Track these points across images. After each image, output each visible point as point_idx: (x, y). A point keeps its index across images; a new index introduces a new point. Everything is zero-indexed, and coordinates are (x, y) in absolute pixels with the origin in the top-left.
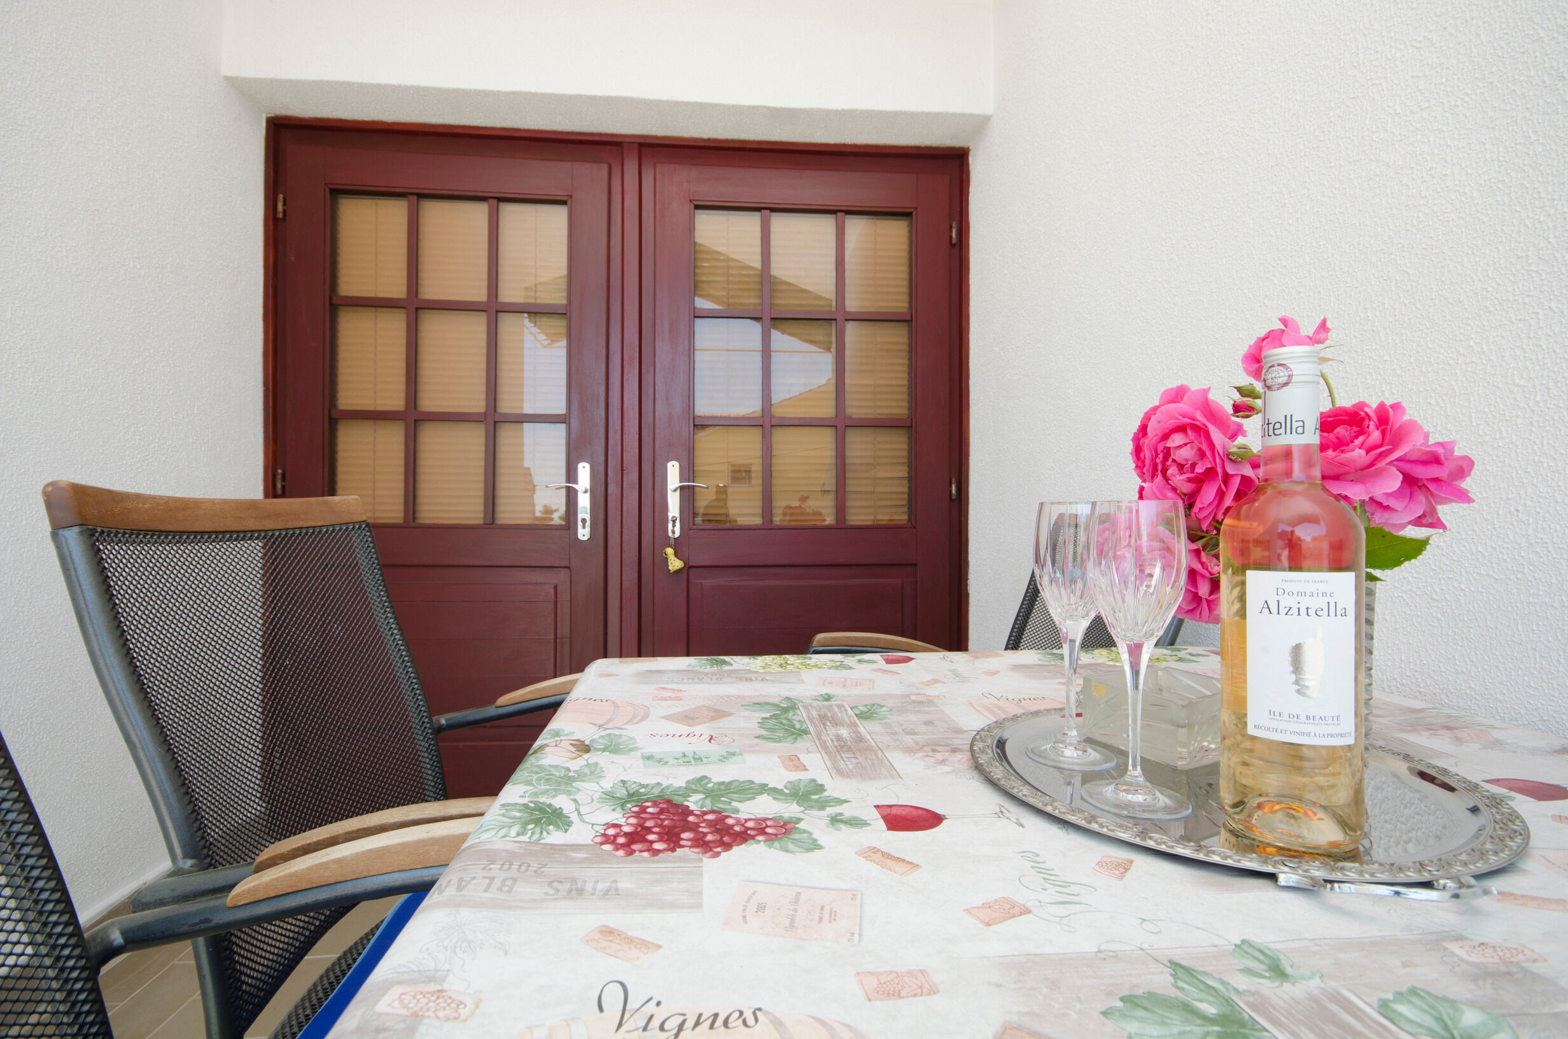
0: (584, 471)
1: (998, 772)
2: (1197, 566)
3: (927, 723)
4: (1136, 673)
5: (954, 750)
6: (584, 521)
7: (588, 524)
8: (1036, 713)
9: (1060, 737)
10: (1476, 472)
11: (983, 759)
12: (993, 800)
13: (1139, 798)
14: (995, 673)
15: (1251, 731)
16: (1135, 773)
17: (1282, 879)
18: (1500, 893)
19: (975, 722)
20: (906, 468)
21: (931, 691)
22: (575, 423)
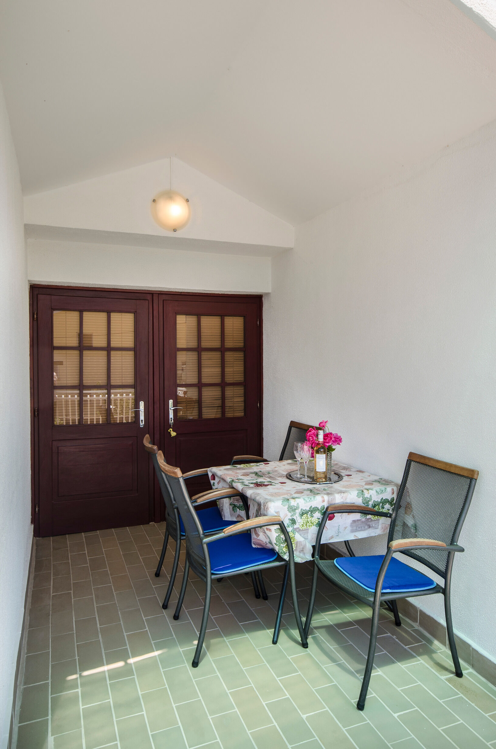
0: (142, 404)
1: (291, 478)
2: (313, 452)
3: (278, 474)
4: (306, 465)
5: (284, 477)
6: (142, 421)
7: (143, 422)
8: (293, 471)
9: (297, 474)
10: (342, 439)
11: (288, 477)
12: (291, 481)
13: (306, 479)
14: (285, 465)
15: (317, 471)
16: (306, 477)
17: (318, 484)
18: (334, 482)
19: (285, 473)
20: (243, 398)
21: (276, 469)
22: (138, 388)
